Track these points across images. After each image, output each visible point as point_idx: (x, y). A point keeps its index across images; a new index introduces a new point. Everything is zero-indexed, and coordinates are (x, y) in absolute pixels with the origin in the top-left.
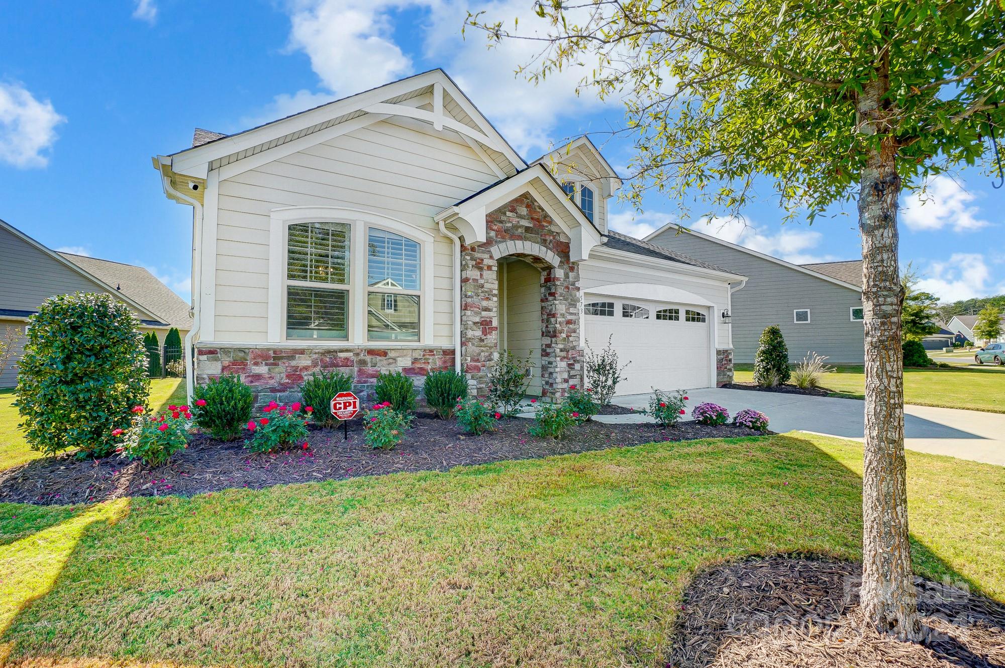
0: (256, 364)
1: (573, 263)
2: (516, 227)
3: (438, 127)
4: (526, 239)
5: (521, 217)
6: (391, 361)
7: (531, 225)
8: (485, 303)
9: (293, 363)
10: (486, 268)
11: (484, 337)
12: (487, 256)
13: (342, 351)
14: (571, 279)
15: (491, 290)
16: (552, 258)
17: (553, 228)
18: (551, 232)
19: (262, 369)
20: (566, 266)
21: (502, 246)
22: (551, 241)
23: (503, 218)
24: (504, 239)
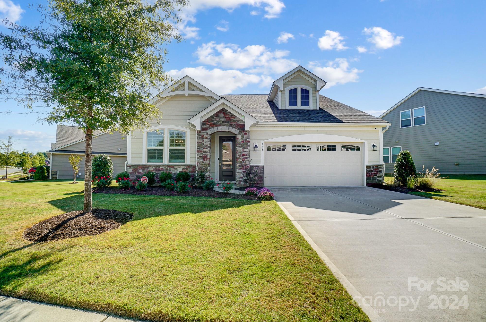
0: (140, 169)
1: (246, 132)
2: (218, 122)
3: (187, 95)
4: (223, 125)
5: (221, 118)
6: (175, 169)
7: (225, 120)
8: (204, 150)
9: (148, 169)
10: (205, 138)
11: (204, 161)
12: (206, 134)
13: (161, 166)
14: (245, 138)
15: (207, 145)
16: (235, 131)
17: (236, 119)
18: (235, 121)
19: (141, 171)
20: (243, 133)
21: (212, 130)
22: (234, 125)
23: (212, 119)
24: (213, 127)
